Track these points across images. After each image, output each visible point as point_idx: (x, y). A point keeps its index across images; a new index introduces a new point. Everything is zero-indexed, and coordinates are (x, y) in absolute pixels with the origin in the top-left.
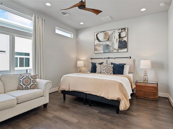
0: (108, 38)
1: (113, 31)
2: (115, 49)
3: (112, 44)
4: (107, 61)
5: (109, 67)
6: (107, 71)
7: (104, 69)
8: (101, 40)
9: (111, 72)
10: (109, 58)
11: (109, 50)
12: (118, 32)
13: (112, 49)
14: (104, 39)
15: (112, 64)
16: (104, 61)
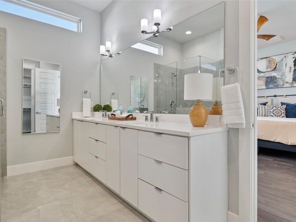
0: (275, 67)
1: (283, 56)
2: (287, 83)
3: (282, 76)
4: (272, 100)
5: (279, 109)
6: (276, 114)
7: (272, 110)
8: (261, 71)
9: (283, 115)
10: (275, 96)
11: (276, 84)
12: (293, 56)
13: (281, 83)
14: (267, 68)
15: (282, 104)
16: (269, 100)
